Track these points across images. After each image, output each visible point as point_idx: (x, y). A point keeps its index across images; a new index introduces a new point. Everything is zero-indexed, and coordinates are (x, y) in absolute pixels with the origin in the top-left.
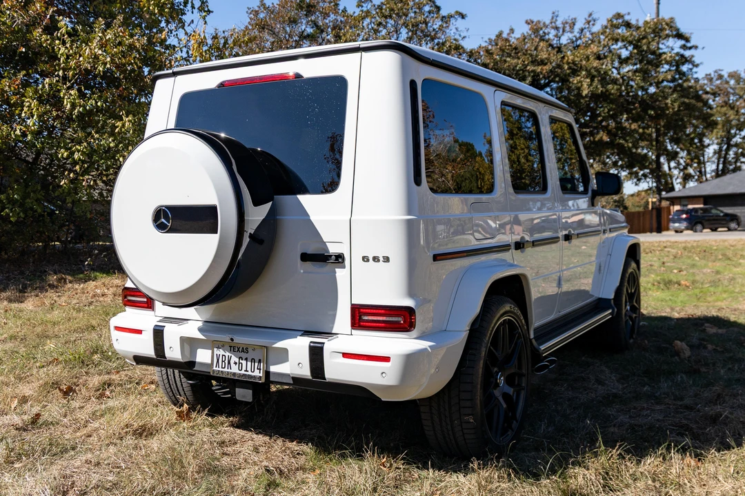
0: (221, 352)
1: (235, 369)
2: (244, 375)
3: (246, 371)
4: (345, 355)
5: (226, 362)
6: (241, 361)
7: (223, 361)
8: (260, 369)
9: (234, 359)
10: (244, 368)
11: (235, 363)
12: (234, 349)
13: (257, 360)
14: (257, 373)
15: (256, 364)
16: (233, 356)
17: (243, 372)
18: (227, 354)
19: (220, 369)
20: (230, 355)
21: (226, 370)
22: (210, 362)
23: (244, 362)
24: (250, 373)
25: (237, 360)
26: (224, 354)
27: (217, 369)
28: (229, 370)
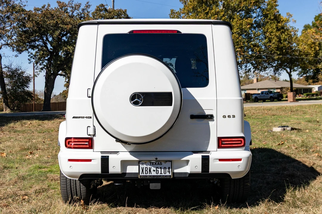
0: (145, 166)
1: (154, 174)
2: (160, 176)
3: (161, 173)
4: (220, 160)
5: (148, 170)
6: (157, 169)
7: (146, 170)
8: (169, 172)
9: (153, 168)
10: (160, 172)
11: (154, 171)
12: (152, 164)
13: (167, 168)
14: (168, 174)
15: (167, 170)
16: (152, 167)
17: (159, 174)
18: (148, 167)
19: (145, 174)
20: (150, 167)
21: (148, 174)
22: (138, 172)
23: (159, 170)
24: (163, 174)
25: (155, 169)
26: (146, 166)
27: (143, 175)
28: (150, 175)
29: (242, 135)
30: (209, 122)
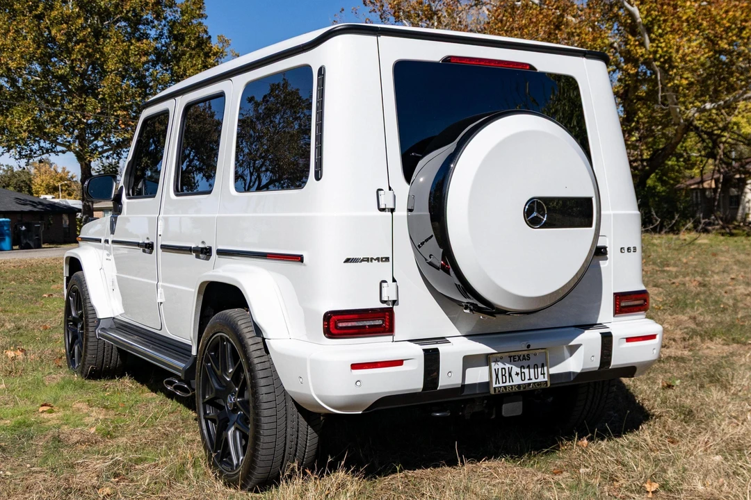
0: (500, 365)
1: (517, 381)
2: (529, 384)
3: (530, 379)
4: (629, 340)
5: (507, 375)
6: (523, 370)
7: (502, 375)
8: (544, 374)
9: (515, 369)
10: (527, 377)
11: (517, 374)
12: (513, 359)
13: (540, 365)
14: (541, 379)
15: (540, 370)
16: (514, 367)
17: (527, 381)
18: (507, 366)
19: (501, 385)
20: (510, 366)
21: (507, 384)
22: (486, 379)
23: (526, 371)
24: (534, 381)
25: (518, 370)
26: (503, 366)
27: (498, 385)
28: (511, 384)
29: (643, 288)
30: (600, 262)
